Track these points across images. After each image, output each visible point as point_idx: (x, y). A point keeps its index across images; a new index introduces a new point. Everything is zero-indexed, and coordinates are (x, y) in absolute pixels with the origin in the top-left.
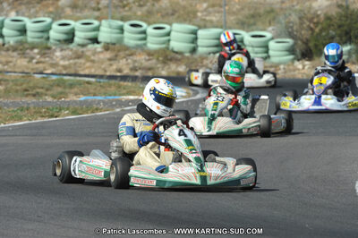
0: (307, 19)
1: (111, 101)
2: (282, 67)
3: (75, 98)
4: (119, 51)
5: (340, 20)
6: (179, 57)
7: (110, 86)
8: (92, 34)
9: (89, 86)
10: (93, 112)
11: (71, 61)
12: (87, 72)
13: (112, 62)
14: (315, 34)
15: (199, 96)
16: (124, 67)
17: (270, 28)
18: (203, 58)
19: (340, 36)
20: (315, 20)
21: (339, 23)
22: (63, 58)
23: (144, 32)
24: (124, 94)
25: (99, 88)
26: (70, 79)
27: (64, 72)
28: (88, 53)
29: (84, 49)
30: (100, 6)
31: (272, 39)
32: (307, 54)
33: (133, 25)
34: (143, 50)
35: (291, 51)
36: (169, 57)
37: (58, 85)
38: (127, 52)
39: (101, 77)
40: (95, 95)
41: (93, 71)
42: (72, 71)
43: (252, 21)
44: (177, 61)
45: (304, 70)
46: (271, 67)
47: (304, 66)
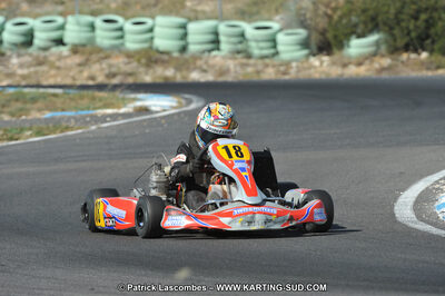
0: (322, 4)
1: (84, 117)
2: (294, 64)
3: (38, 115)
4: (91, 54)
5: (364, 3)
7: (82, 98)
8: (55, 35)
9: (54, 99)
10: (62, 131)
11: (32, 69)
12: (51, 82)
13: (81, 68)
14: (333, 22)
15: (193, 106)
16: (98, 74)
17: (277, 18)
18: (196, 57)
19: (365, 23)
20: (333, 5)
21: (363, 6)
22: (21, 66)
23: (121, 29)
24: (99, 108)
25: (68, 101)
26: (28, 94)
27: (23, 83)
28: (52, 59)
29: (47, 53)
31: (281, 30)
32: (325, 44)
33: (107, 21)
34: (120, 51)
35: (305, 44)
36: (153, 59)
37: (17, 100)
38: (102, 55)
39: (70, 87)
40: (63, 110)
41: (59, 81)
42: (33, 82)
43: (254, 9)
44: (164, 63)
45: (322, 67)
46: (281, 65)
47: (322, 63)
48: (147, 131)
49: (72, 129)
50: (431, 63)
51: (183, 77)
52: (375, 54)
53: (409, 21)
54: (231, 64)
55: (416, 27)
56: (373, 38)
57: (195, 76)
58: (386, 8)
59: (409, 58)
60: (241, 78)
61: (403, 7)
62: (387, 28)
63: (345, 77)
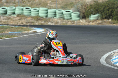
0: (84, 6)
1: (20, 33)
2: (76, 21)
3: (7, 32)
4: (22, 17)
5: (95, 6)
6: (42, 18)
7: (19, 28)
8: (13, 11)
9: (12, 28)
10: (13, 37)
11: (6, 20)
12: (11, 24)
13: (19, 20)
14: (87, 11)
16: (24, 22)
17: (72, 9)
18: (50, 19)
19: (95, 11)
20: (87, 6)
21: (94, 7)
22: (4, 19)
23: (30, 11)
24: (24, 31)
25: (15, 29)
26: (6, 26)
27: (4, 24)
28: (12, 18)
29: (10, 16)
30: (16, 2)
31: (72, 12)
32: (84, 16)
33: (26, 8)
34: (30, 16)
35: (79, 16)
36: (39, 19)
37: (2, 28)
38: (25, 17)
39: (16, 25)
40: (14, 31)
41: (13, 23)
42: (6, 24)
43: (66, 6)
44: (41, 20)
45: (83, 22)
46: (72, 21)
47: (83, 21)
48: (36, 38)
49: (16, 36)
50: (112, 22)
51: (46, 24)
52: (97, 19)
53: (106, 11)
54: (59, 21)
55: (108, 13)
56: (97, 15)
57: (49, 24)
58: (100, 8)
59: (106, 21)
60: (62, 24)
61: (105, 7)
62: (101, 13)
63: (89, 25)
